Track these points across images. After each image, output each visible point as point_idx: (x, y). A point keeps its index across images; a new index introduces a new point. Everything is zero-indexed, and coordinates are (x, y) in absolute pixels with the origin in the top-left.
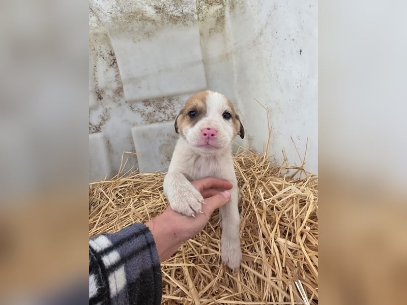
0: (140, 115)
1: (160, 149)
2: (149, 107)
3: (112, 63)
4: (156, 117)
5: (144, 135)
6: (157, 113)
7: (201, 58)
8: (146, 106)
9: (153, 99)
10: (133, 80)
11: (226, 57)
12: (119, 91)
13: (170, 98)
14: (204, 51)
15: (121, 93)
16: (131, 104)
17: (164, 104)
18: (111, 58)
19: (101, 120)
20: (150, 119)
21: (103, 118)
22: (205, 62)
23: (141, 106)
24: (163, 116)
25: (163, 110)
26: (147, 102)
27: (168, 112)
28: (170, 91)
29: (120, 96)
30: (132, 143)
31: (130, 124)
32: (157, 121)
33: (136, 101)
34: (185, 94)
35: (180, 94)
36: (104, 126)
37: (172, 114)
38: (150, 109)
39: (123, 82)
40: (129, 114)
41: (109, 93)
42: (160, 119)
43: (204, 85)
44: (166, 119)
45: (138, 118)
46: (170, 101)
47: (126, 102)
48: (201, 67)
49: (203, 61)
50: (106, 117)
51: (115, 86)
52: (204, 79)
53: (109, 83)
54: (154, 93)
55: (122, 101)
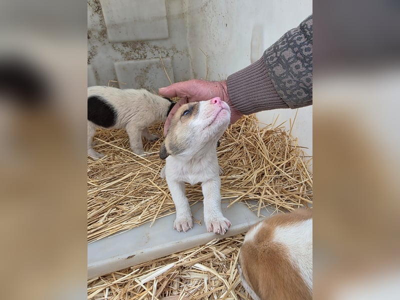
0: (120, 53)
1: (136, 79)
2: (126, 48)
3: (97, 9)
4: (132, 56)
5: (124, 69)
6: (133, 52)
7: (165, 15)
8: (125, 47)
9: (130, 42)
10: (115, 26)
11: (182, 15)
12: (103, 33)
13: (142, 43)
14: (168, 8)
15: (105, 35)
16: (113, 44)
17: (138, 47)
18: (96, 5)
19: (90, 55)
20: (127, 57)
21: (91, 53)
22: (168, 18)
23: (120, 46)
24: (137, 55)
25: (137, 50)
26: (125, 44)
27: (141, 52)
28: (142, 36)
29: (104, 37)
30: (114, 74)
31: (113, 59)
32: (133, 59)
33: (117, 43)
34: (153, 40)
35: (150, 40)
36: (92, 60)
37: (143, 54)
38: (127, 50)
39: (107, 26)
40: (111, 52)
41: (95, 34)
42: (135, 58)
43: (167, 35)
44: (140, 57)
45: (119, 56)
46: (142, 44)
47: (109, 42)
48: (165, 21)
49: (166, 16)
50: (93, 53)
51: (100, 28)
52: (167, 31)
53: (95, 26)
54: (131, 37)
55: (106, 41)
